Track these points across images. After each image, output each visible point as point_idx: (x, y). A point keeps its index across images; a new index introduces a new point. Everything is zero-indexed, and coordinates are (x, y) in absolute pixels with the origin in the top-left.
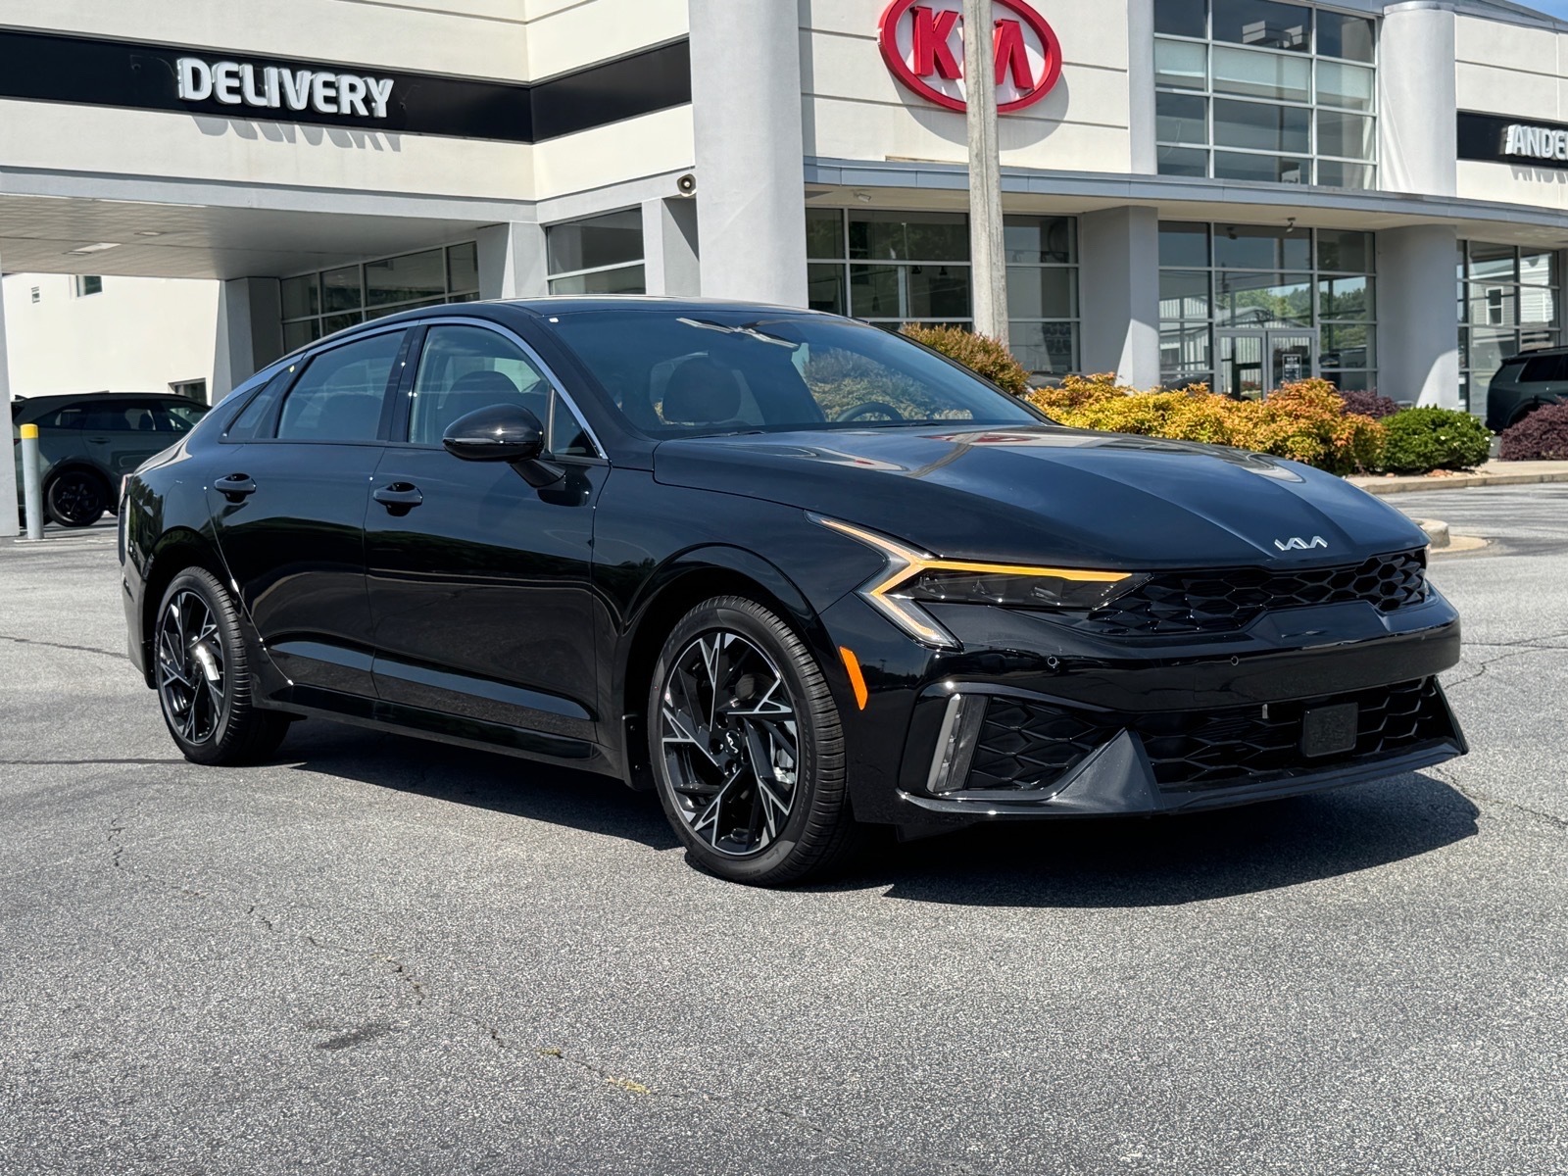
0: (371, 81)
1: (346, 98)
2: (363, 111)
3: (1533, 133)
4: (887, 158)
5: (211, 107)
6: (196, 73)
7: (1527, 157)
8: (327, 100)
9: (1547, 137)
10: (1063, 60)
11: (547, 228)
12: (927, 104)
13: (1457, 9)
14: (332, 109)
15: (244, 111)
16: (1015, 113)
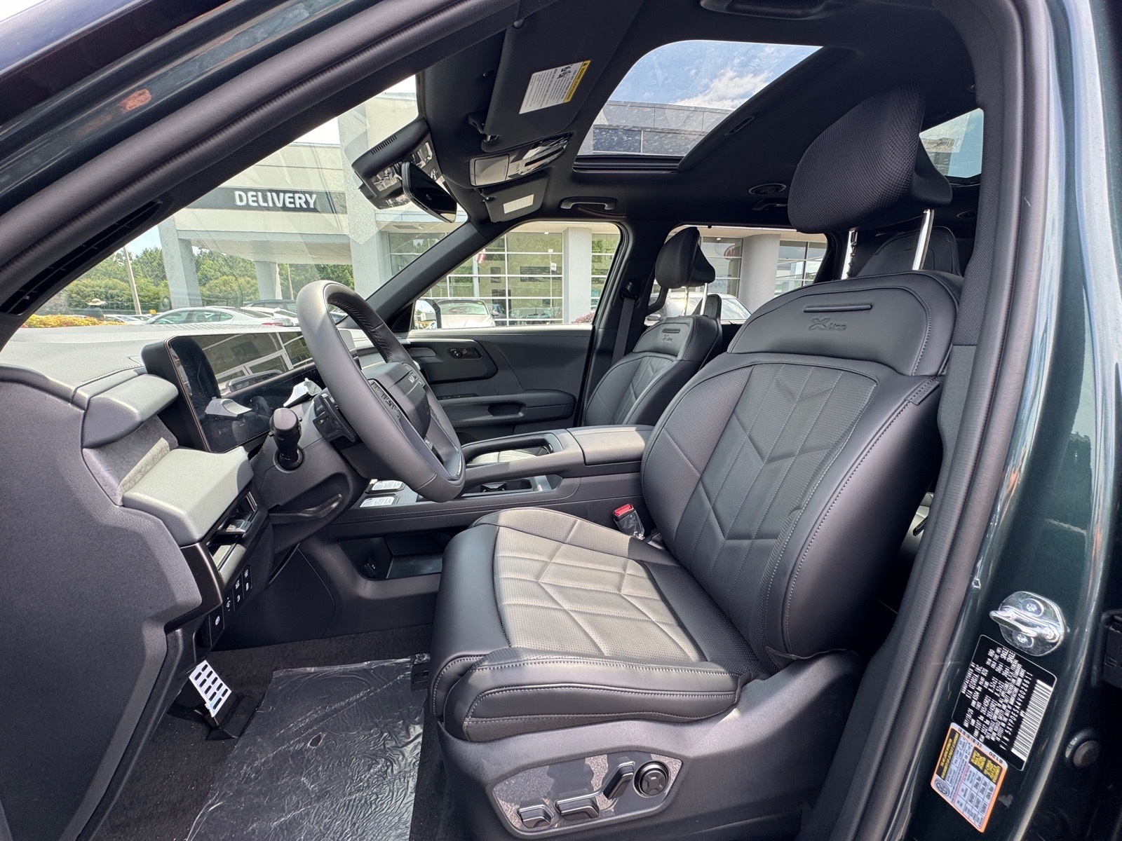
1: (298, 201)
2: (304, 206)
5: (248, 207)
6: (240, 196)
8: (290, 203)
14: (292, 206)
15: (260, 208)
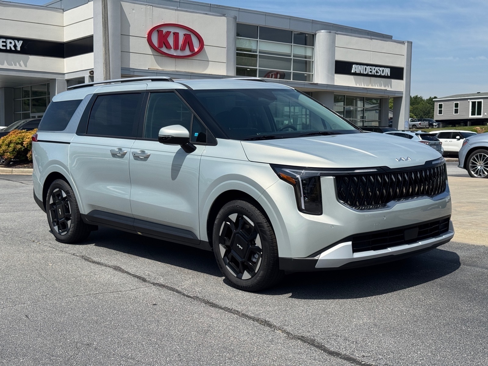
0: (16, 41)
3: (361, 67)
4: (148, 69)
7: (358, 73)
8: (3, 46)
9: (366, 68)
10: (204, 44)
11: (67, 81)
12: (162, 55)
13: (337, 32)
16: (190, 58)
